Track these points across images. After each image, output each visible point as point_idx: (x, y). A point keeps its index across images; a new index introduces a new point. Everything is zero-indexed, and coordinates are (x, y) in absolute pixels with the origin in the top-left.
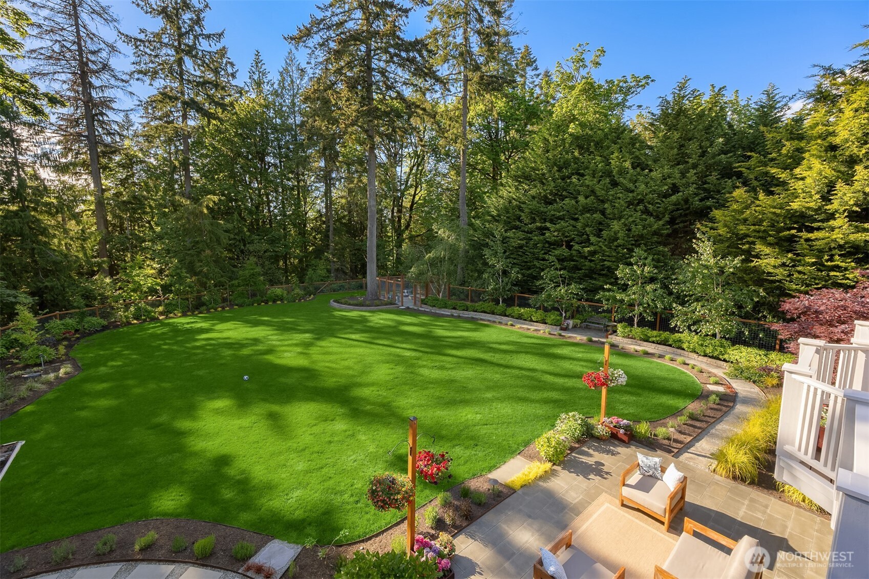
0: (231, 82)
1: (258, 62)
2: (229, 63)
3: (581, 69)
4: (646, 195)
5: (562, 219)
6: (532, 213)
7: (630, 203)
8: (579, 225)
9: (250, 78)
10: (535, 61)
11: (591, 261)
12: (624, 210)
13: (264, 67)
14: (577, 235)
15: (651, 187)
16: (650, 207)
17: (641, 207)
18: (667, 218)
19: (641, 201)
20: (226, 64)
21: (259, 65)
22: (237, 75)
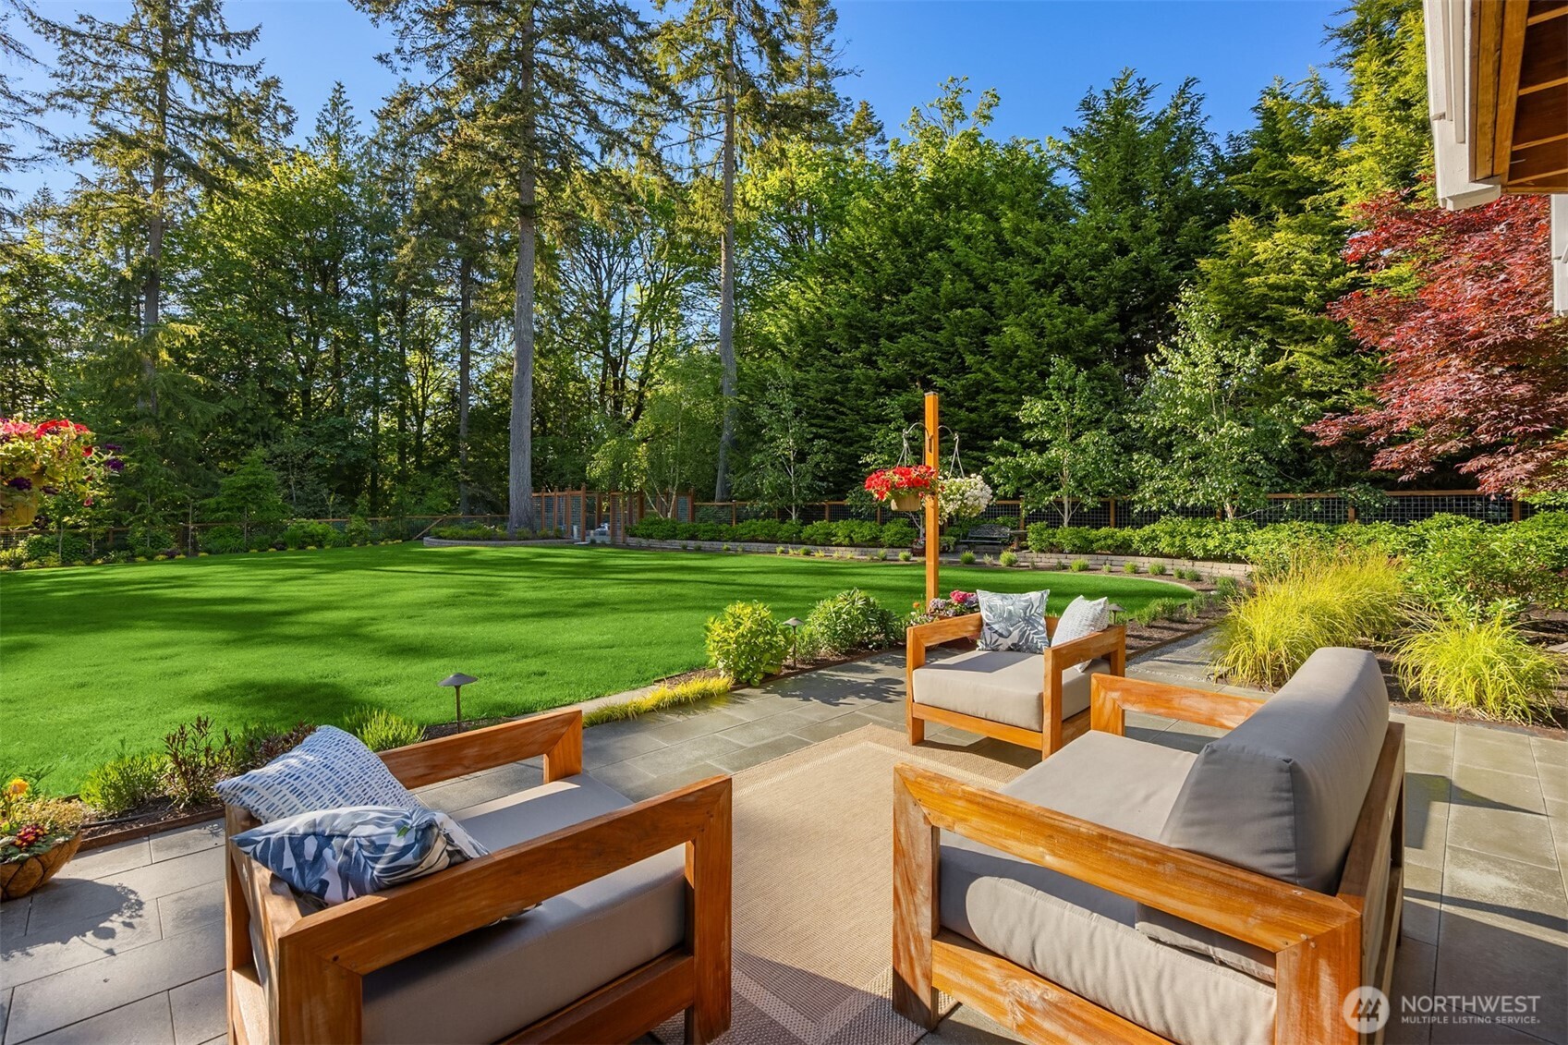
0: (283, 140)
1: (337, 103)
2: (282, 107)
3: (957, 122)
4: (1068, 263)
5: (906, 331)
6: (850, 326)
7: (1039, 285)
8: (941, 337)
9: (318, 128)
10: (880, 129)
11: (971, 410)
12: (1028, 296)
13: (350, 113)
14: (940, 359)
15: (1076, 247)
16: (1078, 287)
17: (1060, 289)
18: (1112, 307)
19: (1060, 278)
20: (276, 109)
21: (341, 108)
22: (295, 127)
